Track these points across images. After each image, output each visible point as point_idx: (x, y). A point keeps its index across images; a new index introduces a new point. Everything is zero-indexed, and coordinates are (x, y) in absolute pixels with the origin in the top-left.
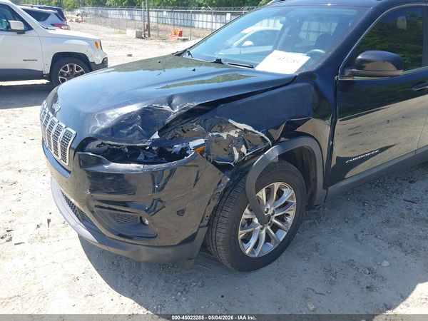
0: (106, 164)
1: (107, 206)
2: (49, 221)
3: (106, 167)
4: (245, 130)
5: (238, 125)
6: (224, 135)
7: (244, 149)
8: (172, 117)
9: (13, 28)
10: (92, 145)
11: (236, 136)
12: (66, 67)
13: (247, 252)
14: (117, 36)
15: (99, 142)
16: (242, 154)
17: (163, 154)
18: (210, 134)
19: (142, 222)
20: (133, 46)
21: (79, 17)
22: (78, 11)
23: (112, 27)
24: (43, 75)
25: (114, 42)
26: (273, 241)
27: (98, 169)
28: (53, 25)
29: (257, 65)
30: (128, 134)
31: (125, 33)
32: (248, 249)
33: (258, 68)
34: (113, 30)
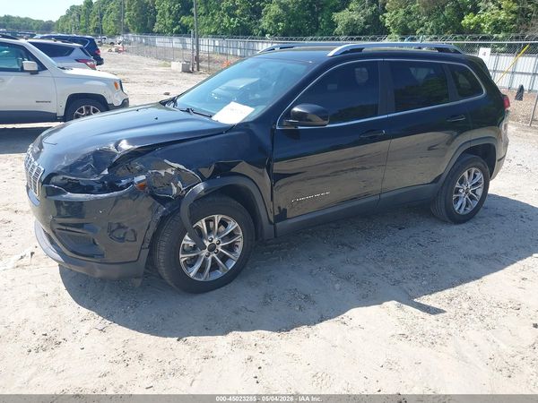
0: (65, 193)
1: (64, 228)
2: (32, 254)
3: (64, 196)
4: (179, 169)
5: (172, 164)
6: (162, 173)
7: (180, 184)
8: (118, 157)
9: (25, 68)
10: (54, 179)
11: (173, 173)
12: (82, 109)
13: (192, 275)
14: (161, 69)
15: (61, 177)
16: (179, 189)
17: (112, 186)
18: (150, 172)
19: (95, 243)
20: (175, 82)
21: (120, 46)
22: (120, 39)
23: (157, 58)
24: (57, 117)
25: (156, 77)
26: (221, 268)
27: (58, 198)
28: (77, 61)
29: (214, 114)
30: (83, 170)
31: (170, 66)
32: (193, 272)
33: (214, 118)
34: (157, 62)
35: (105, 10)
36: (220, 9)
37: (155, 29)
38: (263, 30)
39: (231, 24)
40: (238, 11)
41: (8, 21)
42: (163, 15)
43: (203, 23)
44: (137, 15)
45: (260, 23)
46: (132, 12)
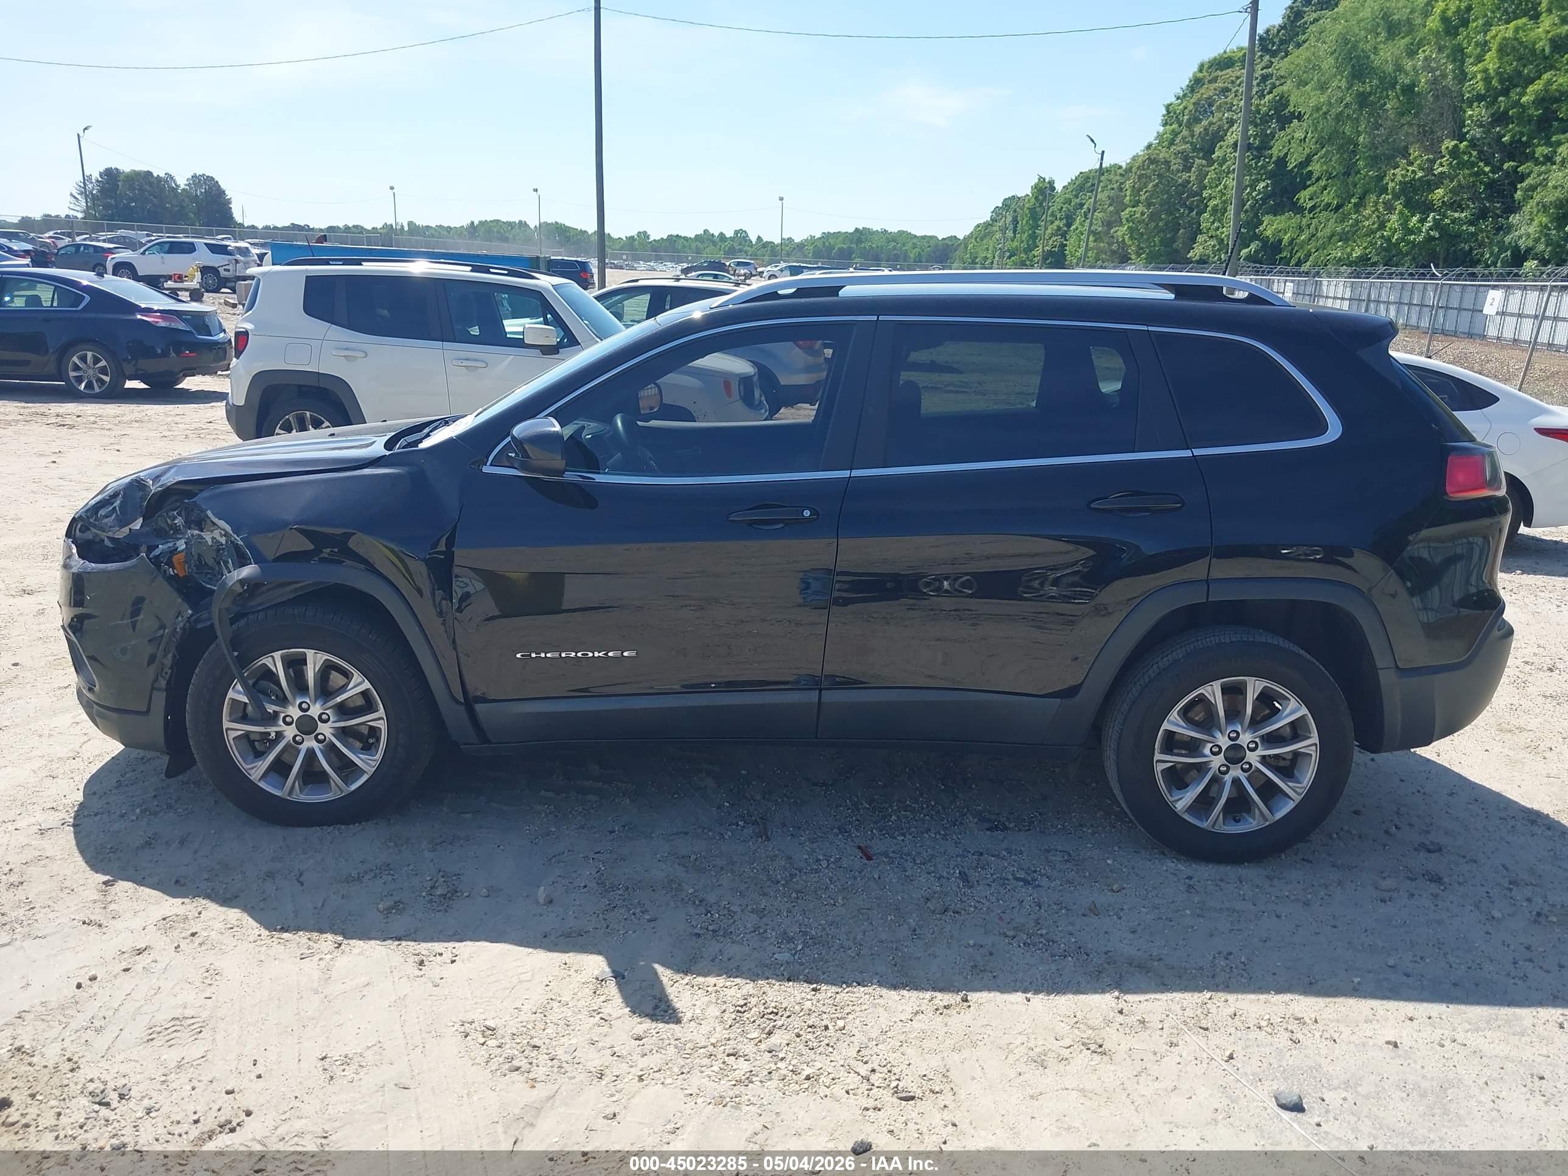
5: (217, 521)
6: (208, 538)
7: (230, 566)
9: (527, 340)
11: (223, 540)
18: (189, 533)
35: (1082, 205)
36: (1384, 190)
37: (1195, 253)
38: (1516, 249)
39: (1411, 232)
40: (1440, 192)
41: (859, 241)
42: (1219, 213)
43: (1328, 231)
44: (1152, 217)
45: (1509, 229)
46: (1140, 208)
